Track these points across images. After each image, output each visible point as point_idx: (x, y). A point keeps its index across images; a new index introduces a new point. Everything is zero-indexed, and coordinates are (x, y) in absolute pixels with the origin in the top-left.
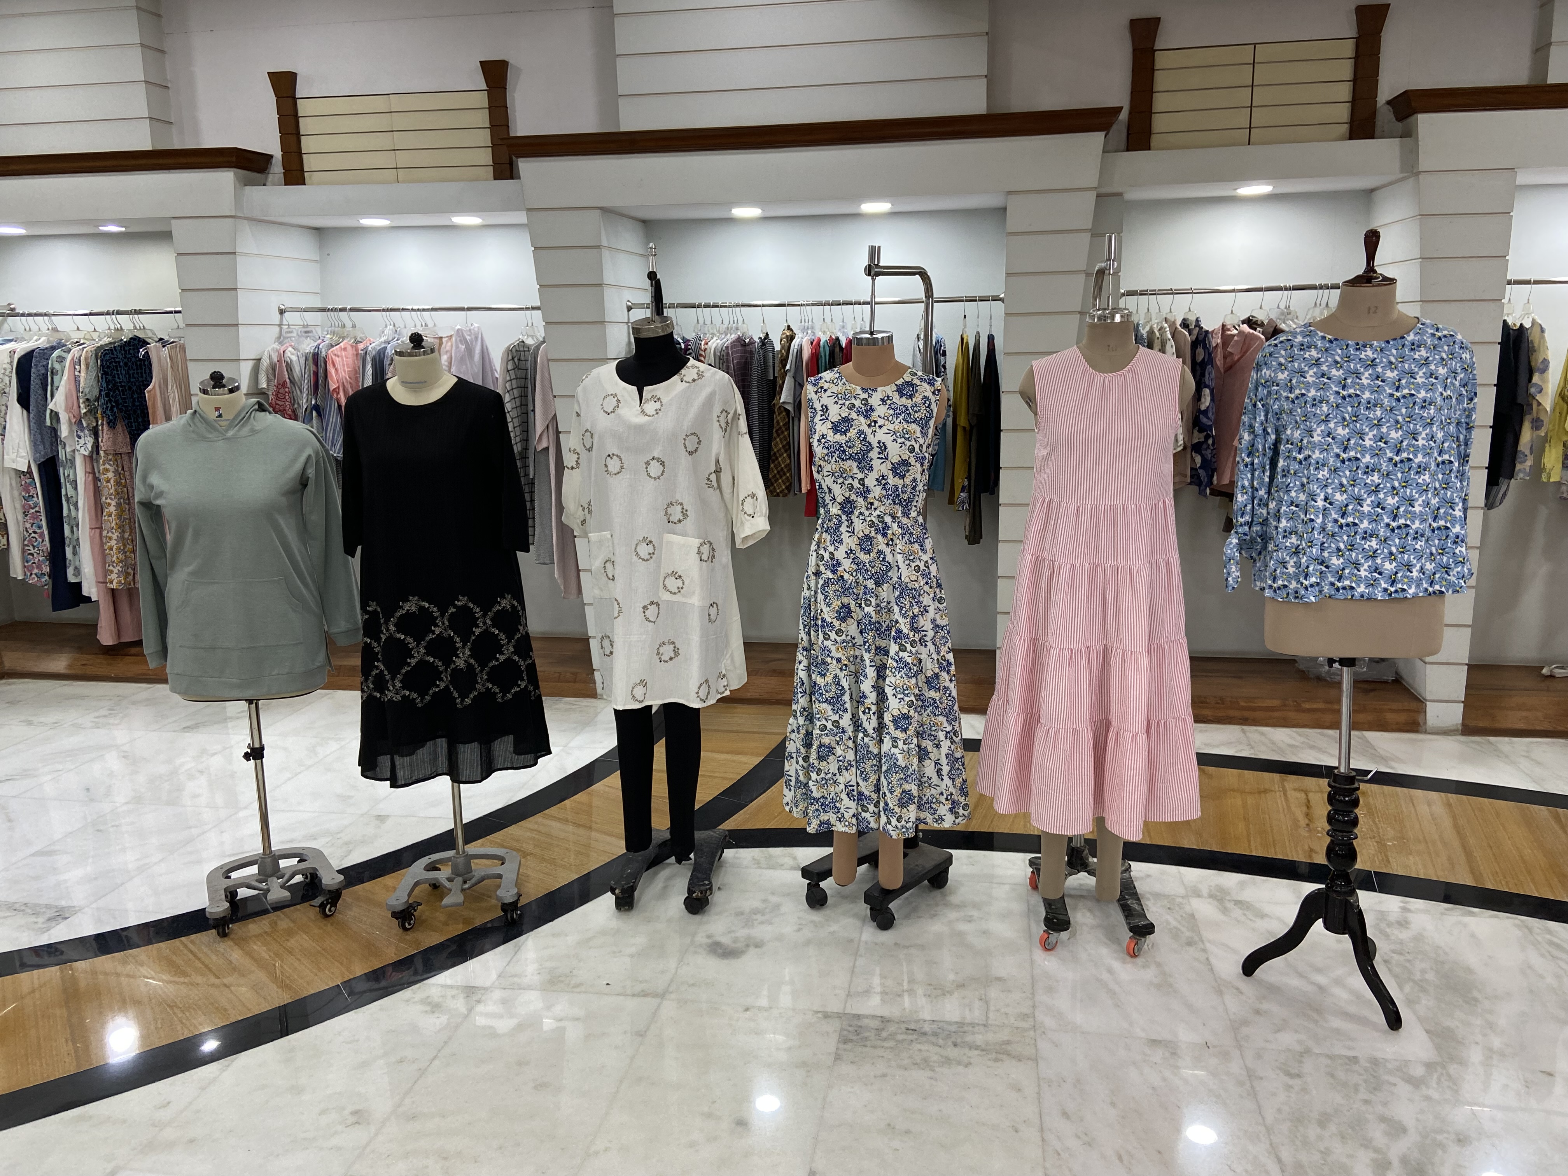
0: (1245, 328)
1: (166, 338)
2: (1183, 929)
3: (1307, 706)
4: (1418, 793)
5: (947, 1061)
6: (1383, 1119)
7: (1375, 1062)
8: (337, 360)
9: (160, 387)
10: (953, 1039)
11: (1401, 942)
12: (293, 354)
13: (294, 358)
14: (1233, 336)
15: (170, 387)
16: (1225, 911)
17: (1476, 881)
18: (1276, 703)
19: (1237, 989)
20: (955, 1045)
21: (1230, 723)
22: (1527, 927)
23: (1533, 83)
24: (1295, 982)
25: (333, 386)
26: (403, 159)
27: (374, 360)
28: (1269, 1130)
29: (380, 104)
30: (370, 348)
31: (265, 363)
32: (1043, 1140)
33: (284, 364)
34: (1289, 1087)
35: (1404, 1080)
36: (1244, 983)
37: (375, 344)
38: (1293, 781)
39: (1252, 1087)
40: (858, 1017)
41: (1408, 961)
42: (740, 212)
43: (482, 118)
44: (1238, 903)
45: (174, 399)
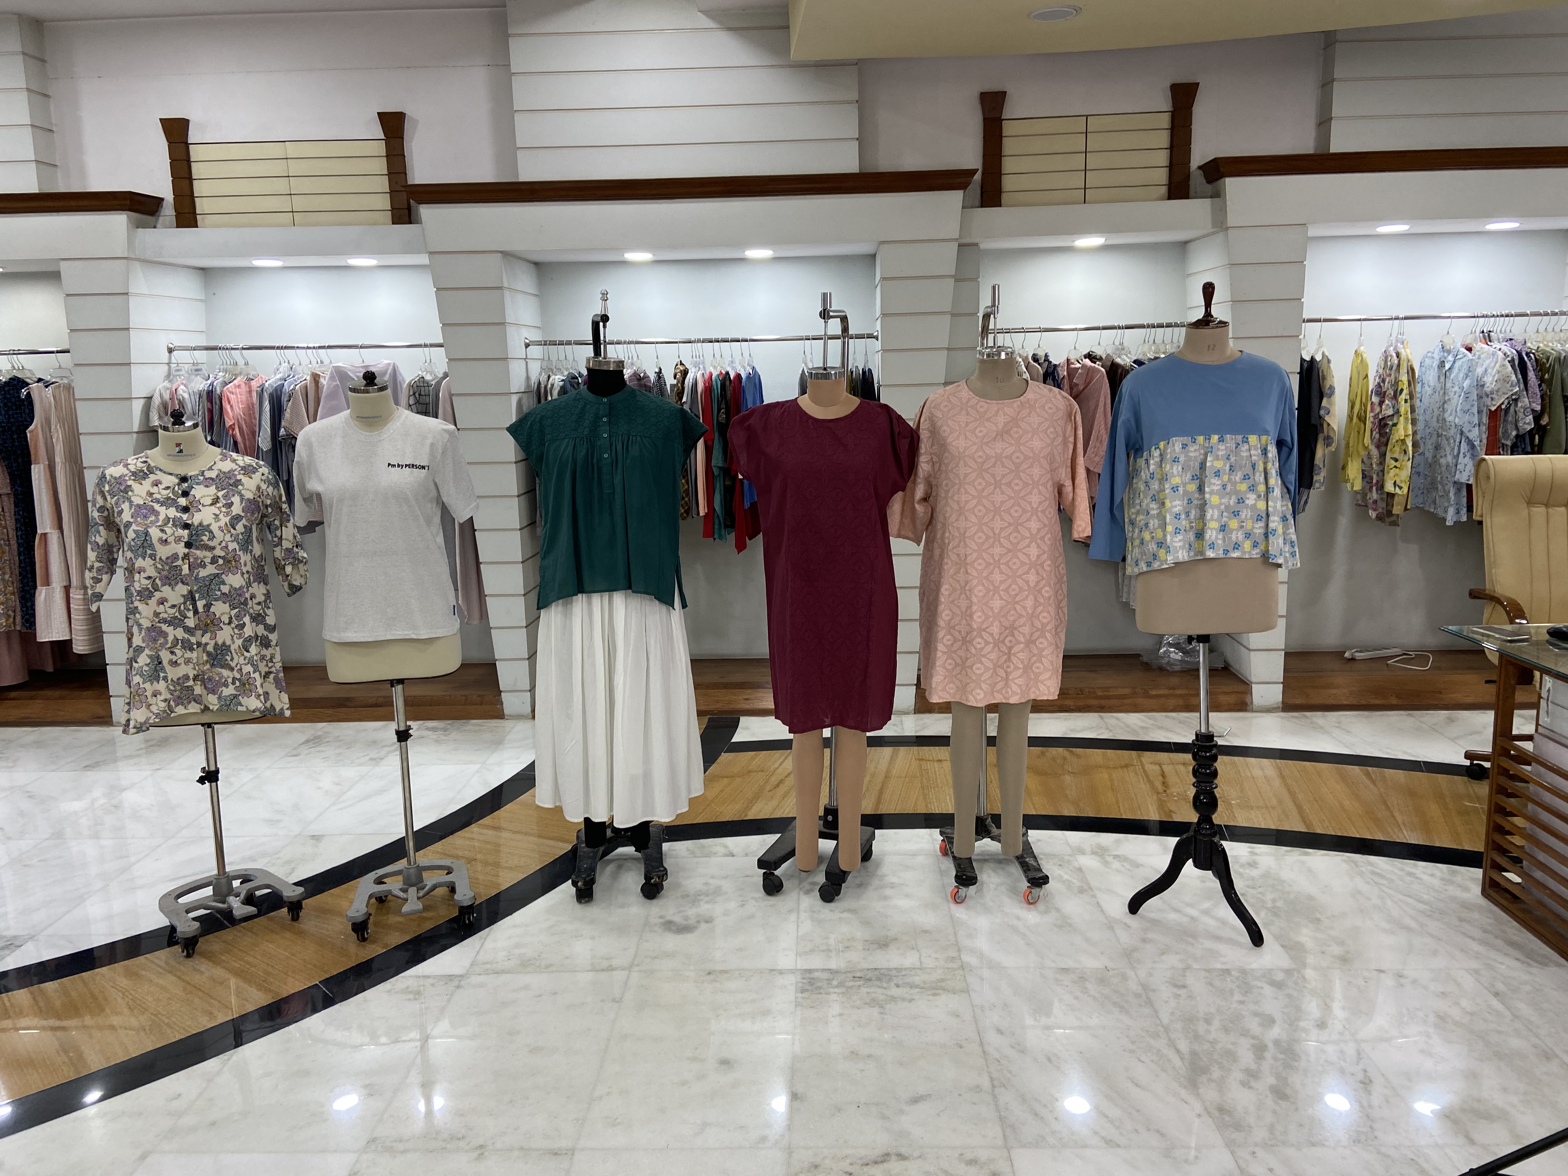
0: (1087, 362)
1: (48, 378)
2: (1075, 881)
3: (1154, 693)
4: (1252, 761)
5: (893, 999)
6: (1256, 1014)
7: (1244, 972)
8: (232, 397)
9: (42, 427)
10: (895, 982)
11: (1253, 879)
12: (184, 392)
13: (186, 396)
14: (1078, 369)
15: (53, 427)
16: (1106, 864)
17: (1307, 827)
18: (1126, 691)
19: (1125, 924)
20: (898, 986)
21: (1089, 711)
22: (1352, 861)
23: (1318, 152)
24: (1172, 916)
25: (229, 423)
26: (299, 203)
27: (271, 396)
28: (1167, 1029)
29: (276, 151)
30: (267, 385)
31: (157, 401)
32: (984, 1052)
33: (177, 402)
34: (1178, 996)
35: (1268, 983)
36: (1130, 919)
37: (272, 381)
38: (1148, 757)
39: (1148, 998)
40: (810, 971)
41: (1260, 893)
42: (630, 256)
43: (381, 166)
44: (1116, 857)
45: (58, 439)
